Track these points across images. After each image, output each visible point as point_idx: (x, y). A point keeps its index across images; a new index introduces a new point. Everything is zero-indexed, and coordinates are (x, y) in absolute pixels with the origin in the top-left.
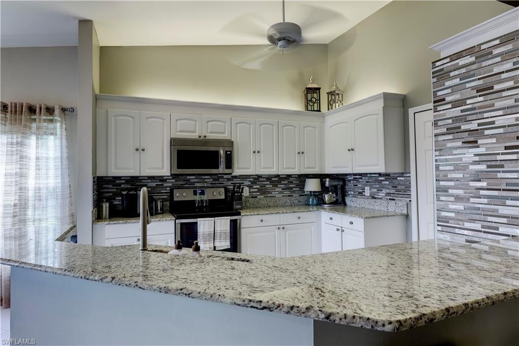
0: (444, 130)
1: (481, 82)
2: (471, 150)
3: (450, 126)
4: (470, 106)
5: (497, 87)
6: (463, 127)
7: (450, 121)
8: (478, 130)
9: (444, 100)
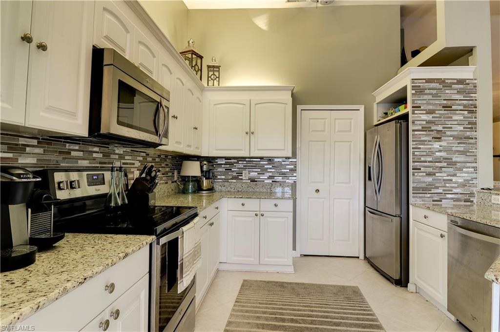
0: (420, 128)
1: (445, 102)
2: (437, 143)
3: (424, 126)
4: (438, 115)
5: (454, 107)
6: (433, 128)
7: (425, 123)
8: (442, 131)
9: (420, 107)
